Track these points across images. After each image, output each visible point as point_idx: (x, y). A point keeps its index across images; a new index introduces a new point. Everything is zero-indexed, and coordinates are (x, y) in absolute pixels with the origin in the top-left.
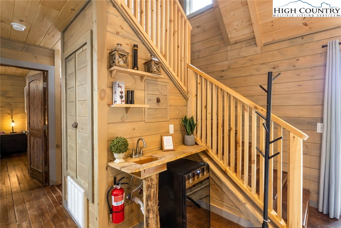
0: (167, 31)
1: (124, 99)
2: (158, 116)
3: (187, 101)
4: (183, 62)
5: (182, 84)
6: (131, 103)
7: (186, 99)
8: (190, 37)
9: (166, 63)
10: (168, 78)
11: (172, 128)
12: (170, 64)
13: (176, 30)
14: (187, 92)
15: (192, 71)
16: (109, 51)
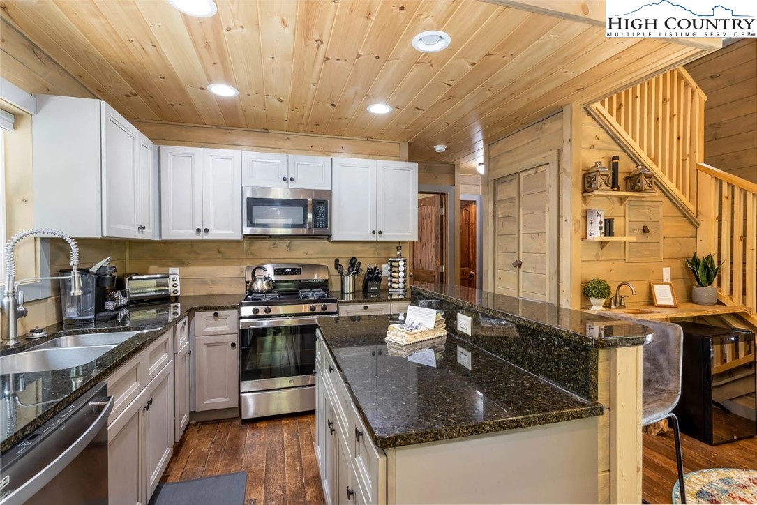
0: (658, 119)
1: (603, 231)
2: (645, 253)
3: (697, 228)
4: (688, 163)
5: (685, 200)
6: (610, 236)
7: (695, 225)
8: (703, 112)
9: (657, 170)
10: (662, 194)
11: (667, 273)
12: (663, 171)
13: (675, 111)
14: (695, 214)
15: (710, 176)
16: (585, 172)
